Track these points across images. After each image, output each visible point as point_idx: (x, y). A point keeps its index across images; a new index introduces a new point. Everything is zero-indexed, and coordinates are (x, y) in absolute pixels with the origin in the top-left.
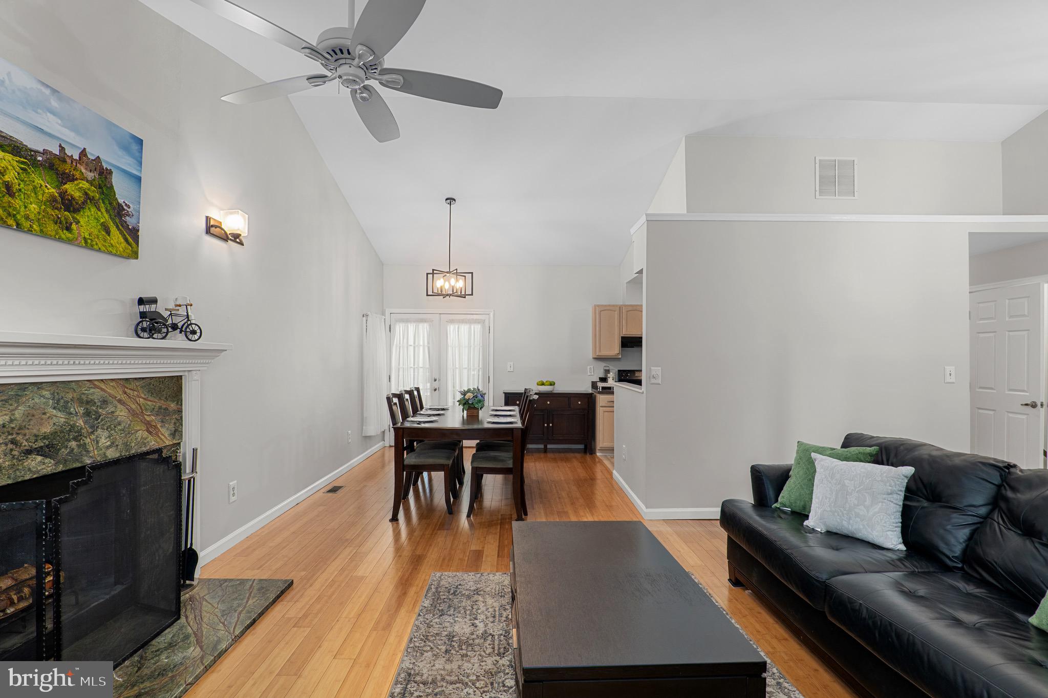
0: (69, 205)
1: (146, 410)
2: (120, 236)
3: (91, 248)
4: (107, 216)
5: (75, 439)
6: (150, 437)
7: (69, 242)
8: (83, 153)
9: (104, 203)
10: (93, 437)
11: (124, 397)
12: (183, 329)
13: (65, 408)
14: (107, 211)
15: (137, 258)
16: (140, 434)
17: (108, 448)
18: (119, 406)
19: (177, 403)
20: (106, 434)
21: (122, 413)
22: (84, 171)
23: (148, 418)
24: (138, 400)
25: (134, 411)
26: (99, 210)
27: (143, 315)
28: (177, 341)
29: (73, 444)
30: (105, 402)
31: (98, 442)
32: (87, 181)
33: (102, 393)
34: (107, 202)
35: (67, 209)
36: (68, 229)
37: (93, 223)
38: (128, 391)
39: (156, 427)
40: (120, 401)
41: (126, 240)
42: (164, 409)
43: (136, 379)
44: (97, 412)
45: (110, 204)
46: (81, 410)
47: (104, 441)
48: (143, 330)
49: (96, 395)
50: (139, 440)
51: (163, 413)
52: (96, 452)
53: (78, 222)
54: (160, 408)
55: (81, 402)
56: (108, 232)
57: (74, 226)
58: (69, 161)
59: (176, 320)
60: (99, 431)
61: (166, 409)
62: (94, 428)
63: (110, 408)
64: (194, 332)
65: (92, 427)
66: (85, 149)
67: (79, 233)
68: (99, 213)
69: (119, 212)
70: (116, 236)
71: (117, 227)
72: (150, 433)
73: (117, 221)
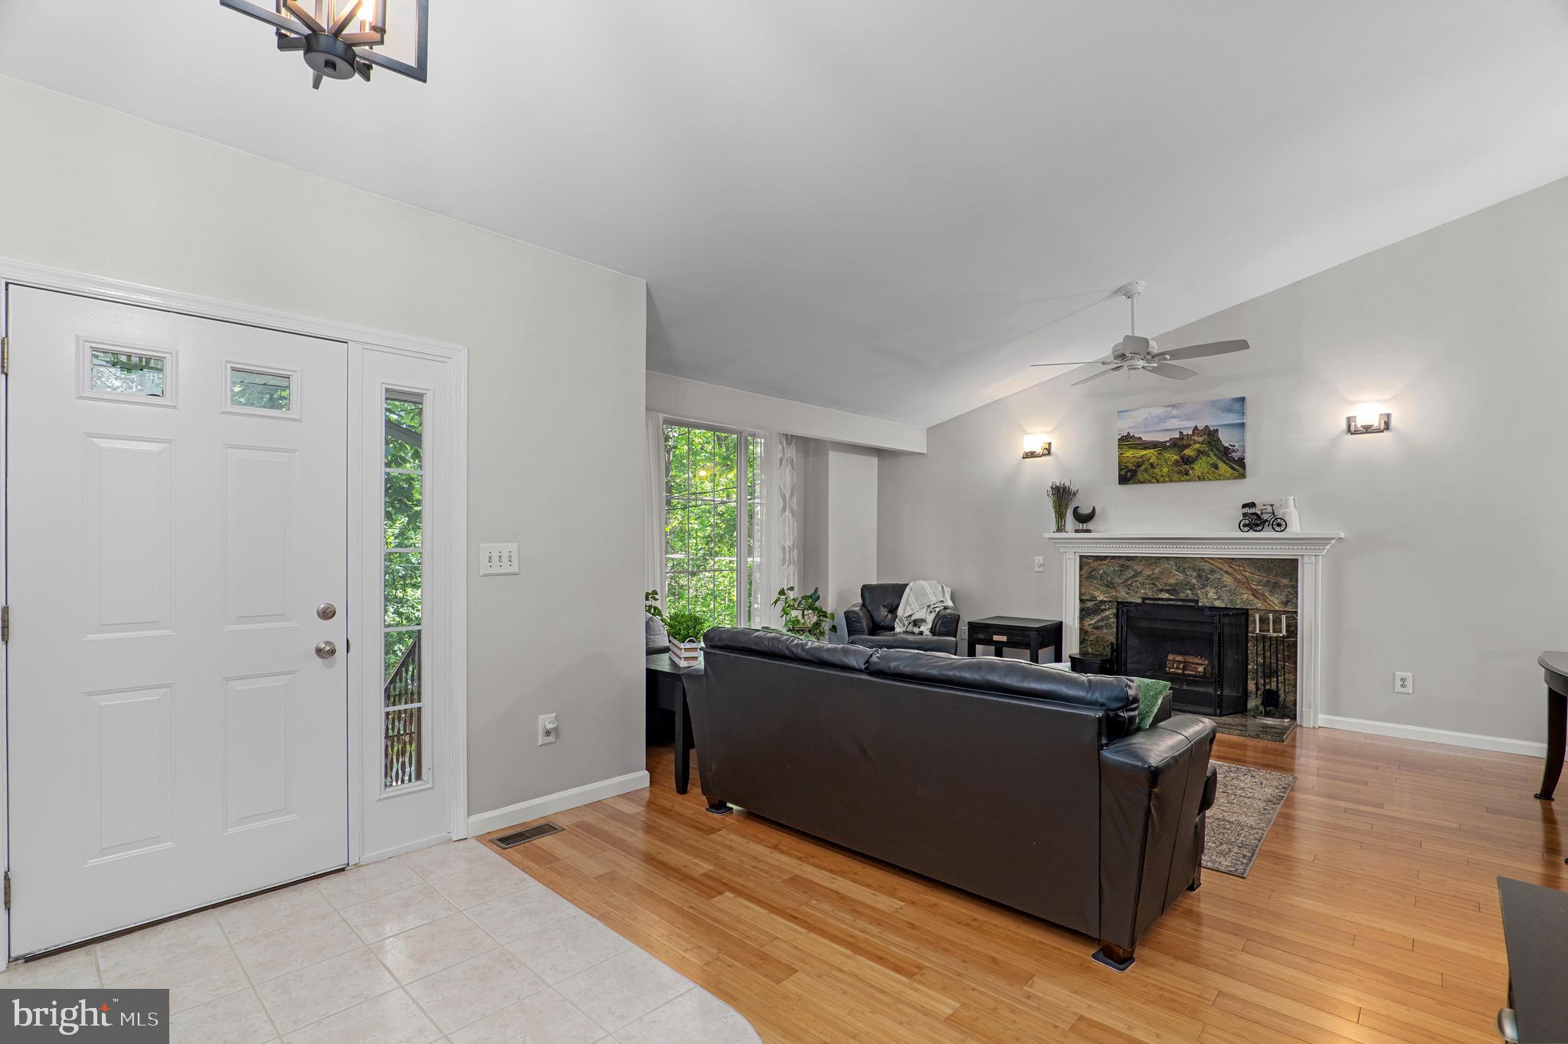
0: (1188, 461)
1: (1252, 580)
2: (1227, 467)
3: (1204, 479)
4: (1215, 458)
5: (1190, 589)
6: (1256, 601)
7: (1187, 480)
8: (1196, 428)
9: (1212, 450)
10: (1203, 590)
11: (1230, 570)
12: (1271, 523)
13: (1183, 571)
14: (1215, 455)
15: (1243, 476)
16: (1245, 596)
17: (1215, 599)
18: (1226, 575)
19: (1291, 581)
20: (1214, 590)
21: (1227, 580)
22: (1196, 438)
23: (1254, 587)
24: (1243, 573)
25: (1239, 579)
26: (1208, 456)
27: (1245, 515)
28: (1267, 533)
29: (1189, 592)
30: (1213, 571)
31: (1207, 595)
32: (1199, 443)
33: (1211, 566)
34: (1214, 450)
35: (1186, 464)
36: (1187, 474)
37: (1204, 465)
38: (1234, 567)
39: (1263, 594)
40: (1226, 572)
41: (1233, 468)
42: (1274, 583)
43: (1242, 559)
44: (1206, 576)
45: (1218, 450)
46: (1195, 574)
47: (1212, 594)
48: (1245, 526)
49: (1206, 566)
50: (1244, 600)
51: (1274, 587)
52: (1205, 600)
53: (1193, 469)
54: (1268, 582)
55: (1194, 569)
56: (1216, 467)
57: (1191, 472)
58: (1185, 437)
59: (1265, 517)
60: (1208, 588)
61: (1276, 584)
62: (1204, 586)
63: (1217, 576)
64: (1279, 525)
65: (1203, 585)
66: (1196, 426)
67: (1195, 475)
68: (1209, 459)
69: (1225, 453)
70: (1223, 468)
71: (1225, 462)
72: (1257, 598)
73: (1224, 458)
